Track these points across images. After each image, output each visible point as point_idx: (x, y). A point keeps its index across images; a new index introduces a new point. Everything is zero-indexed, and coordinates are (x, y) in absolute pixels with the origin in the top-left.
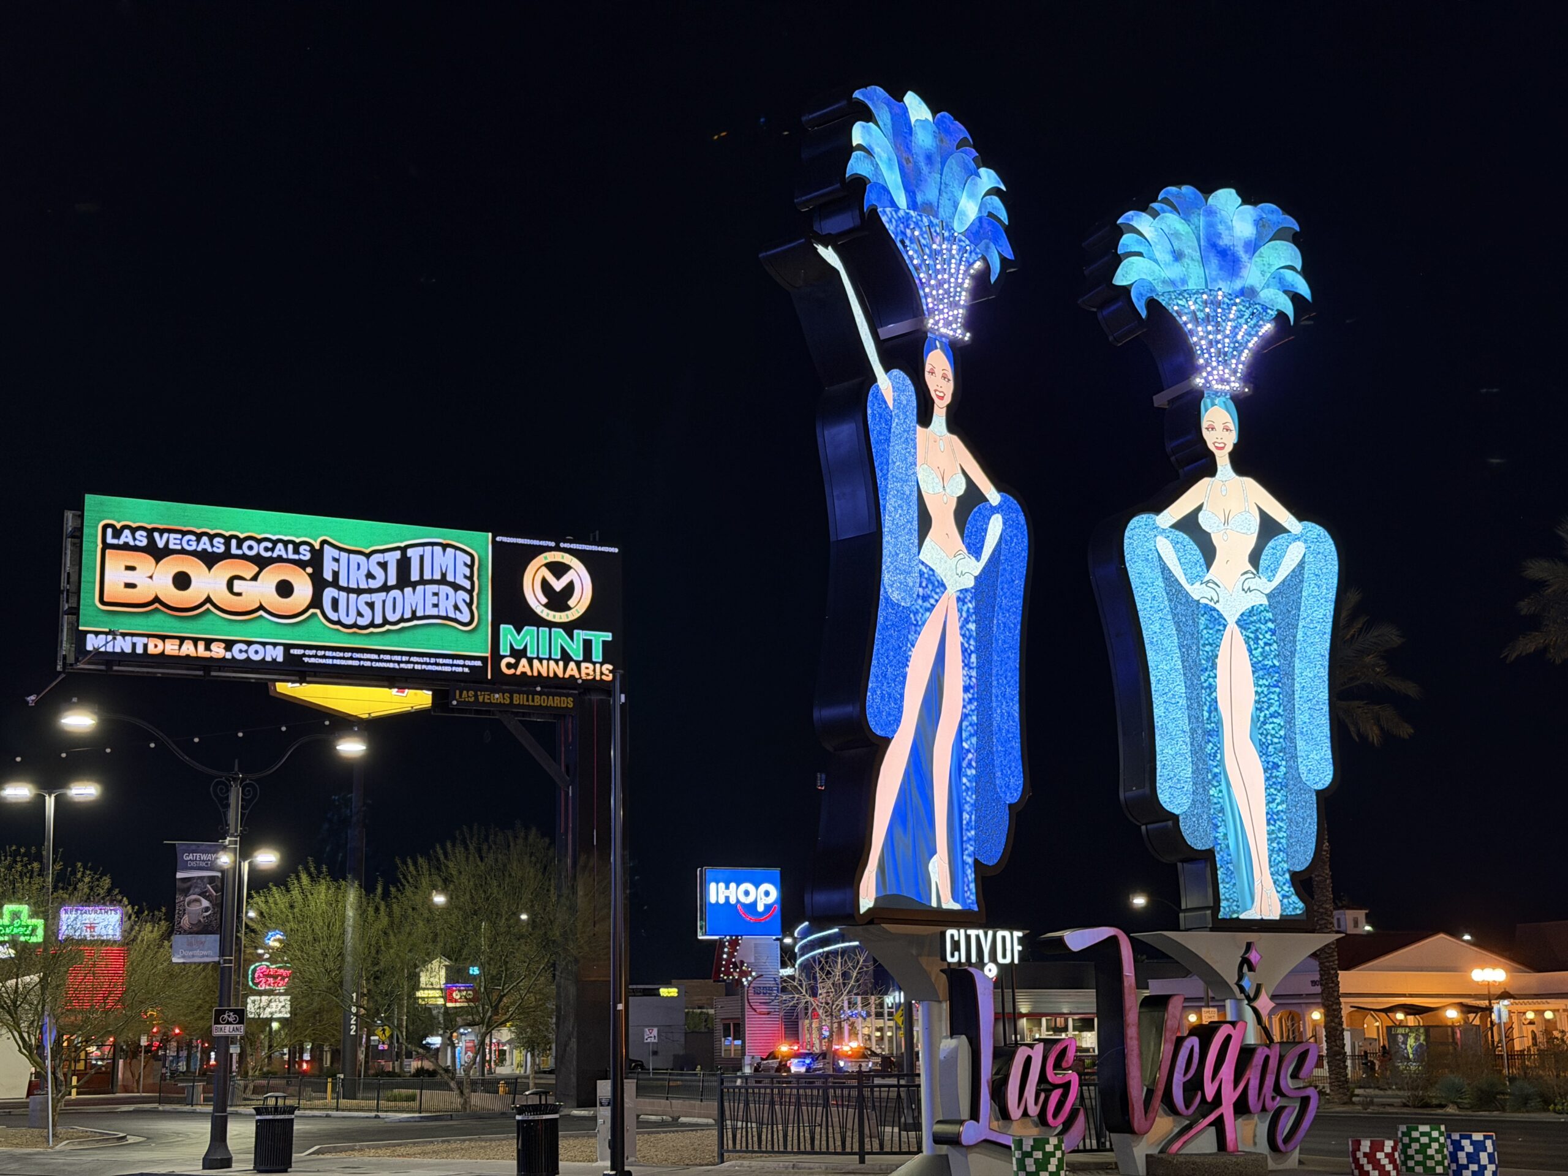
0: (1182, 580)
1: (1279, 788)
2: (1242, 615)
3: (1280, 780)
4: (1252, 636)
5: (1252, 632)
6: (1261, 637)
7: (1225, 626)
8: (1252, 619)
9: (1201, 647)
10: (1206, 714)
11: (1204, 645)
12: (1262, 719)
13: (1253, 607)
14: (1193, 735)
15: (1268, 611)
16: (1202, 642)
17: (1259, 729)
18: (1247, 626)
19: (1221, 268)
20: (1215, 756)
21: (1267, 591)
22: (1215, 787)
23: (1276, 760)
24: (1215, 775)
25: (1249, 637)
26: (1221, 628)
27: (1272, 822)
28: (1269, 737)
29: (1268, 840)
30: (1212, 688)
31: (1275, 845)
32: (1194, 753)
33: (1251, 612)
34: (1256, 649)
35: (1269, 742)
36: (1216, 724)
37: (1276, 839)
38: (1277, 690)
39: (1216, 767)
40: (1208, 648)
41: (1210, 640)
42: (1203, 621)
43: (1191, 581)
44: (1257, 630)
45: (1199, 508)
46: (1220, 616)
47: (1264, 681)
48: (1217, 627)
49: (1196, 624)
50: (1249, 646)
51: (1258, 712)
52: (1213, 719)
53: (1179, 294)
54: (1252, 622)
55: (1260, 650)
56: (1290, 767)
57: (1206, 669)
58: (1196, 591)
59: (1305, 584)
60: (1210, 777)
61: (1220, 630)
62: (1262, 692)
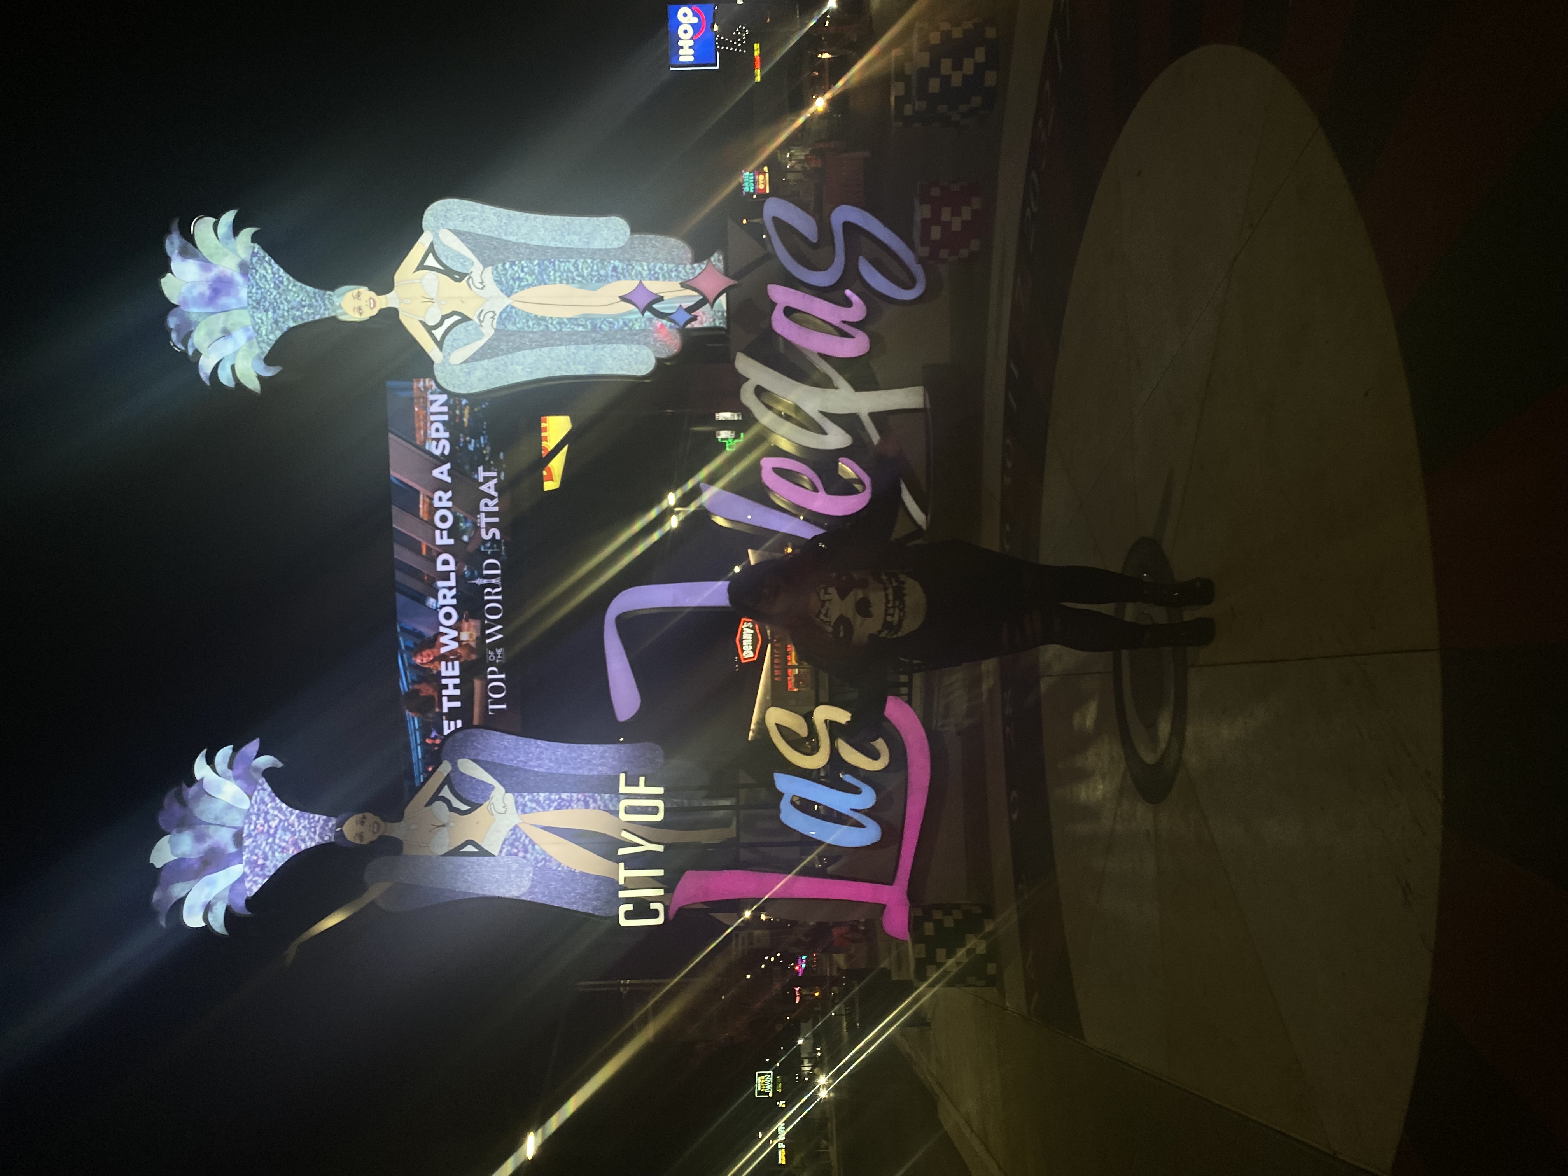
0: (481, 343)
1: (630, 267)
2: (502, 291)
3: (625, 266)
4: (517, 283)
5: (515, 283)
6: (517, 275)
7: (512, 307)
8: (504, 282)
9: (530, 330)
10: (580, 329)
11: (529, 327)
12: (580, 279)
13: (495, 281)
14: (596, 341)
15: (497, 267)
16: (526, 329)
17: (587, 281)
18: (511, 287)
19: (228, 294)
20: (610, 323)
21: (481, 267)
22: (634, 324)
23: (610, 268)
24: (625, 324)
25: (519, 286)
26: (514, 311)
27: (656, 275)
28: (594, 273)
29: (670, 281)
30: (561, 322)
31: (673, 274)
32: (610, 342)
33: (498, 282)
34: (527, 280)
35: (597, 273)
36: (586, 321)
37: (669, 274)
38: (557, 263)
39: (618, 322)
40: (531, 323)
41: (524, 321)
42: (511, 327)
43: (481, 335)
44: (513, 278)
45: (423, 323)
46: (504, 311)
47: (552, 273)
48: (514, 314)
49: (513, 333)
50: (525, 286)
51: (576, 282)
52: (584, 323)
53: (258, 334)
54: (507, 283)
55: (527, 276)
56: (615, 255)
57: (547, 326)
58: (488, 331)
59: (472, 231)
60: (626, 328)
61: (516, 313)
62: (560, 276)
